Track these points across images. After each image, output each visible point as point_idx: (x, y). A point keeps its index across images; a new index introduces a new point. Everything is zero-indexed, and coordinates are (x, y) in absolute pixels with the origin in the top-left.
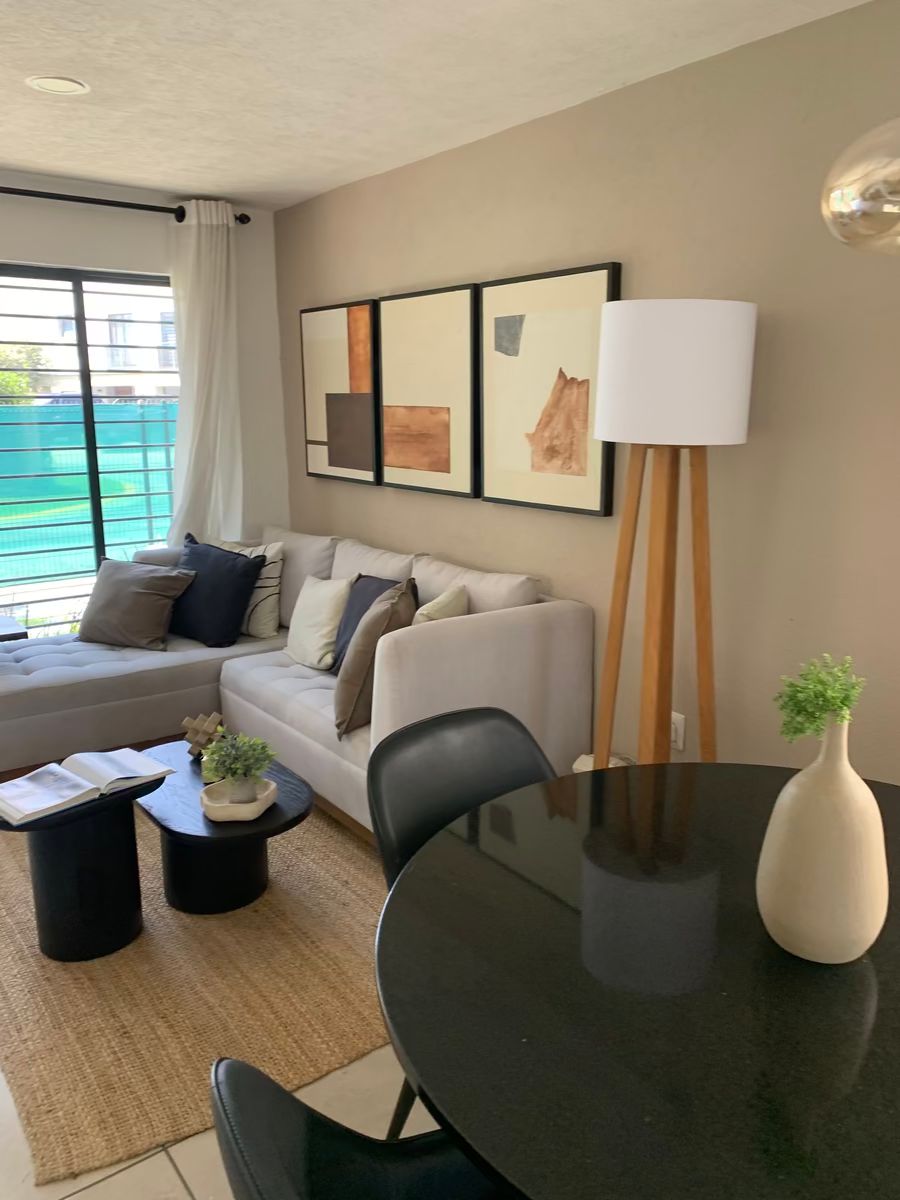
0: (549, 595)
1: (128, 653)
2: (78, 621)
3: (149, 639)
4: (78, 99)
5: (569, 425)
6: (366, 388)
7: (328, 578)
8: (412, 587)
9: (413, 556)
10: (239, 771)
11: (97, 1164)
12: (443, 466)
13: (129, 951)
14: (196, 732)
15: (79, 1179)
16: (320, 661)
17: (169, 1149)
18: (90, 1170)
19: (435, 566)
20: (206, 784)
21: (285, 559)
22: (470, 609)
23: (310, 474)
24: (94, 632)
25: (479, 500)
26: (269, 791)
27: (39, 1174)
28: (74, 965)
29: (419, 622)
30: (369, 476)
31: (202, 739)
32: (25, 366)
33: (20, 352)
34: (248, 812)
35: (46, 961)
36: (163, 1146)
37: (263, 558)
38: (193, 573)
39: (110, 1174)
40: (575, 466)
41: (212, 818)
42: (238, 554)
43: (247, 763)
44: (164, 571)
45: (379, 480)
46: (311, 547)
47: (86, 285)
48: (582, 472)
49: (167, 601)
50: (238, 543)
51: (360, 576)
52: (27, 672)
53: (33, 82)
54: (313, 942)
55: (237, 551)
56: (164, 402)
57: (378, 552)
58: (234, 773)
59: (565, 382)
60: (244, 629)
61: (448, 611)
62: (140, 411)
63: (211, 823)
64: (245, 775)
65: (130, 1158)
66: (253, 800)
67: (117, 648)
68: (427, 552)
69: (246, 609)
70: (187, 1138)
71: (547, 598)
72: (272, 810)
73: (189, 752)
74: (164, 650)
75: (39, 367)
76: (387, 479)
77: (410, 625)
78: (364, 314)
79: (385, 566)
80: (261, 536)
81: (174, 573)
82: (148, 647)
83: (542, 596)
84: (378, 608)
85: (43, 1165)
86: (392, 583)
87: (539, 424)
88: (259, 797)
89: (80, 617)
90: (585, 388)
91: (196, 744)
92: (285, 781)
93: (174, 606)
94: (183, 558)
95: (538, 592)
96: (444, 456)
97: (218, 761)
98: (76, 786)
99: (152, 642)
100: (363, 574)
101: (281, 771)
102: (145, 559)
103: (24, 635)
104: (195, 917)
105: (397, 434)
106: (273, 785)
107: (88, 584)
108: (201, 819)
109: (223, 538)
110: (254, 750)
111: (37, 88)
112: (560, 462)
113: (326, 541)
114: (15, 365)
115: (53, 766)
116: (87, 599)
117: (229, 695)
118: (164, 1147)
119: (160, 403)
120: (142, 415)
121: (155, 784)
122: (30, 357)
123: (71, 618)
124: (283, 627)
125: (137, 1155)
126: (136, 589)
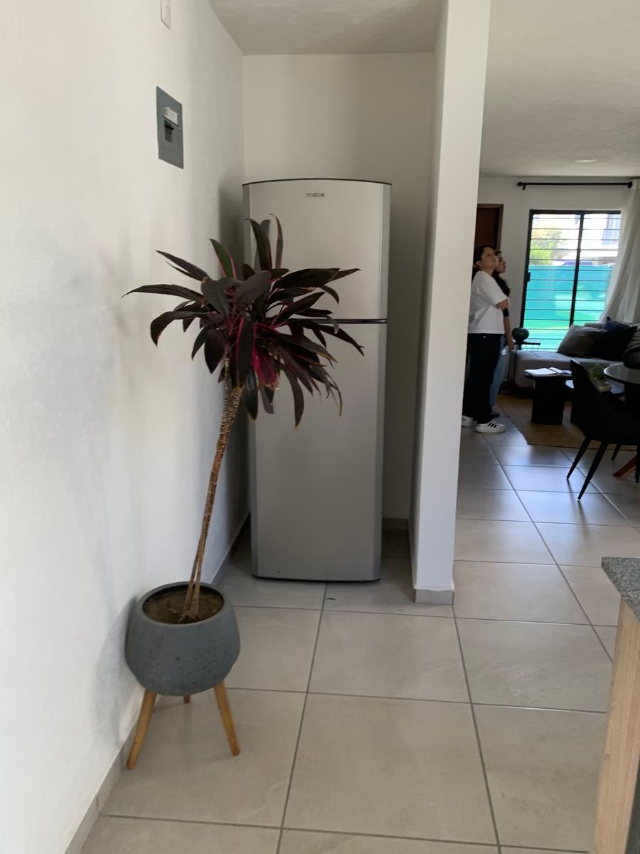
24: (563, 350)
37: (636, 328)
38: (606, 331)
44: (594, 329)
49: (593, 340)
52: (538, 357)
67: (570, 356)
74: (588, 358)
82: (583, 357)
94: (604, 326)
126: (583, 335)
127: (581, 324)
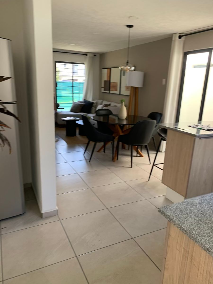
6: (109, 80)
8: (110, 105)
21: (97, 103)
23: (101, 92)
24: (72, 110)
25: (120, 95)
37: (94, 102)
49: (81, 107)
52: (64, 113)
69: (91, 109)
76: (110, 92)
78: (109, 70)
81: (82, 104)
94: (84, 102)
96: (117, 89)
102: (79, 102)
103: (63, 109)
105: (112, 86)
112: (128, 90)
113: (102, 101)
126: (77, 105)
127: (76, 101)
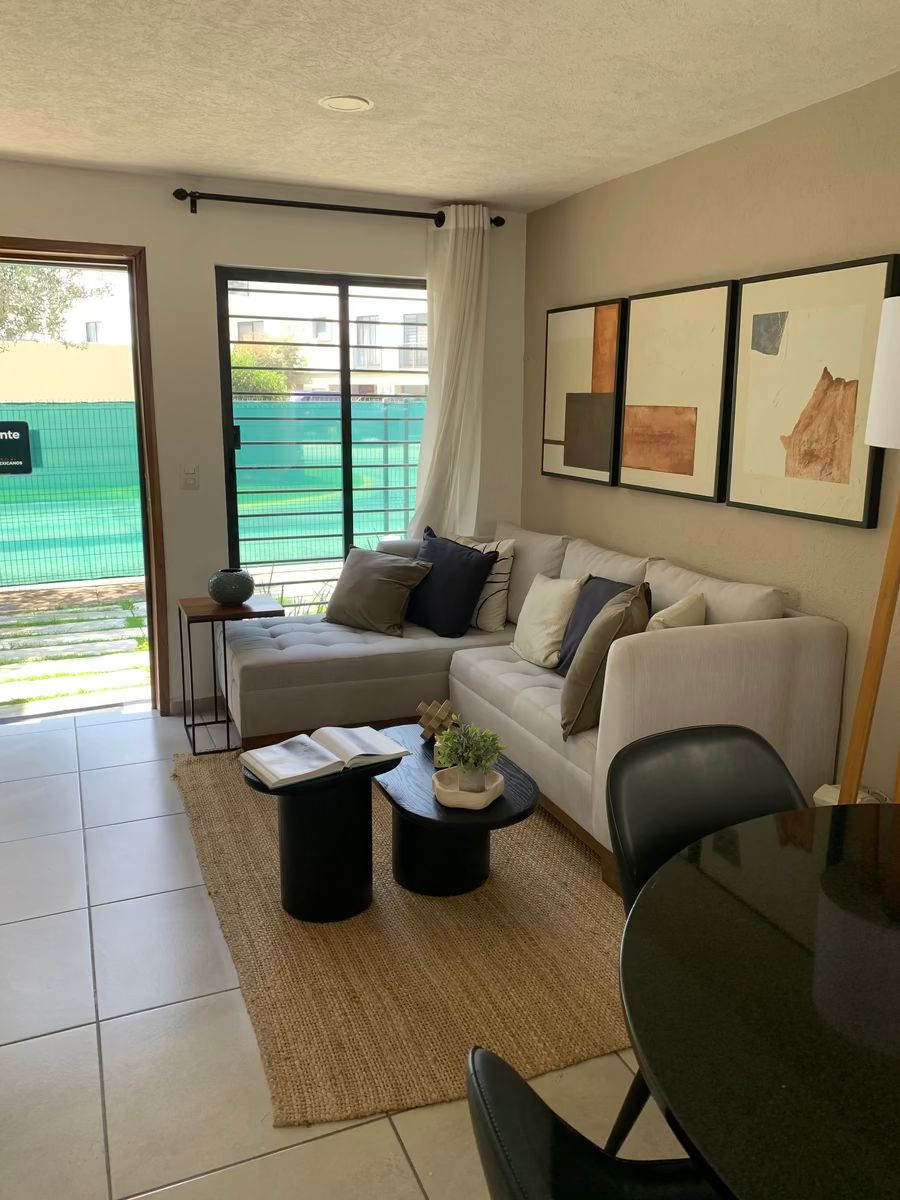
0: (797, 608)
1: (370, 637)
2: (324, 603)
3: (387, 625)
4: (362, 115)
5: (832, 427)
6: (608, 387)
7: (557, 577)
8: (646, 591)
9: (647, 560)
10: (471, 760)
11: (328, 1117)
12: (686, 468)
13: (359, 919)
14: (430, 718)
15: (313, 1128)
16: (546, 658)
17: (393, 1117)
18: (322, 1122)
19: (671, 570)
20: (437, 769)
21: (515, 555)
22: (707, 618)
23: (544, 473)
24: (339, 615)
25: (724, 504)
26: (497, 784)
27: (277, 1117)
28: (311, 925)
29: (653, 629)
30: (605, 476)
31: (434, 724)
32: (284, 365)
33: (279, 352)
34: (477, 801)
35: (287, 917)
36: (387, 1112)
37: (495, 554)
38: (430, 564)
39: (340, 1128)
40: (835, 472)
41: (443, 803)
42: (472, 549)
43: (478, 753)
44: (404, 561)
45: (615, 480)
46: (542, 546)
47: (352, 290)
48: (844, 479)
49: (405, 589)
50: (471, 538)
51: (591, 578)
52: (281, 647)
53: (325, 103)
54: (531, 939)
55: (471, 546)
56: (406, 401)
57: (608, 554)
58: (466, 762)
59: (829, 381)
60: (473, 622)
61: (685, 620)
62: (383, 409)
63: (441, 807)
64: (475, 764)
65: (357, 1117)
66: (482, 790)
67: (358, 631)
68: (662, 556)
69: (476, 603)
70: (408, 1109)
71: (796, 613)
72: (499, 802)
73: (422, 736)
74: (401, 636)
75: (295, 366)
76: (623, 480)
77: (644, 631)
78: (612, 314)
79: (617, 568)
80: (494, 533)
81: (414, 564)
82: (388, 632)
83: (788, 610)
84: (610, 611)
85: (281, 1108)
86: (625, 587)
87: (796, 427)
88: (487, 787)
89: (328, 599)
90: (853, 389)
91: (430, 728)
92: (512, 775)
93: (411, 595)
94: (422, 550)
95: (784, 605)
96: (687, 457)
97: (452, 748)
98: (324, 758)
99: (389, 628)
100: (594, 575)
101: (507, 765)
102: (387, 549)
103: (281, 613)
104: (420, 897)
105: (637, 435)
106: (501, 778)
107: (336, 570)
108: (431, 801)
109: (458, 533)
110: (485, 741)
111: (328, 107)
112: (818, 468)
113: (557, 540)
114: (274, 365)
115: (303, 737)
116: (335, 584)
117: (457, 684)
118: (388, 1114)
119: (402, 402)
120: (386, 412)
121: (391, 764)
122: (287, 357)
123: (318, 600)
124: (510, 622)
125: (364, 1117)
126: (378, 577)
